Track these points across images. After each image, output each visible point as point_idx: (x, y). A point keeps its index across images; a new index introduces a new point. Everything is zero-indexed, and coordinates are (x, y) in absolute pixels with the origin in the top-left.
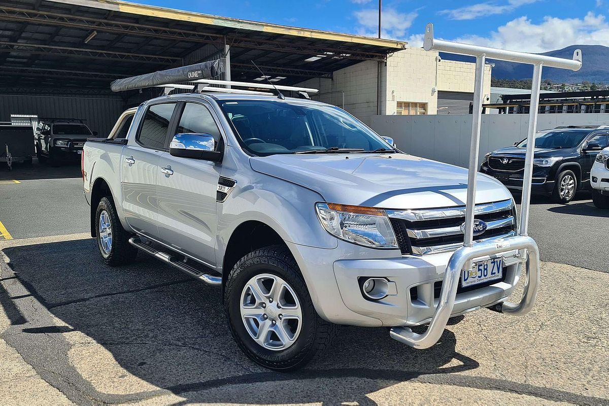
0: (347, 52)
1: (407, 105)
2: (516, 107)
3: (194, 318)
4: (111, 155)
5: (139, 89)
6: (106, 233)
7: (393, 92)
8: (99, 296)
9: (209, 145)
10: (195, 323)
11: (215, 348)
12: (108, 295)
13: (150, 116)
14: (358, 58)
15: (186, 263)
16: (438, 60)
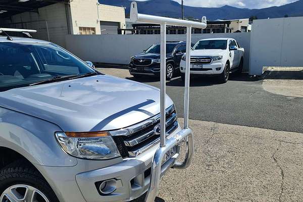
2: (139, 31)
7: (76, 22)
16: (98, 4)
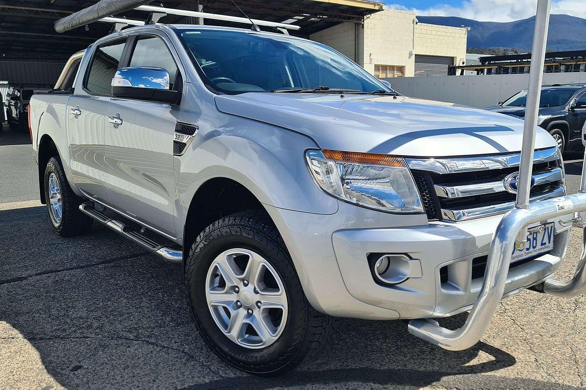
0: (323, 13)
1: (385, 68)
2: (494, 68)
3: (153, 301)
4: (55, 106)
5: (85, 26)
6: (56, 198)
7: (370, 55)
8: (40, 274)
9: (163, 83)
10: (154, 307)
11: (176, 342)
12: (52, 272)
13: (99, 56)
14: (336, 20)
15: (143, 234)
16: (415, 23)
